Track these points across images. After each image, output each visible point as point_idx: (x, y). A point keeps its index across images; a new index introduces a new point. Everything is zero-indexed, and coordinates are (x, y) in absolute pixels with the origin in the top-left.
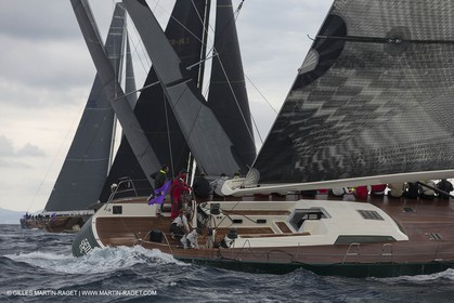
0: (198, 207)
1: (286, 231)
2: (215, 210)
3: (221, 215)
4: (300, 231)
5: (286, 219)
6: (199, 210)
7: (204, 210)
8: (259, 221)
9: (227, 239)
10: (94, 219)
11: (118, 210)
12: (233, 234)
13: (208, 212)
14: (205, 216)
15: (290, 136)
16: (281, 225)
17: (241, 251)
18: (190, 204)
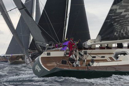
0: (79, 53)
1: (112, 60)
2: (85, 53)
3: (88, 55)
4: (118, 60)
5: (112, 56)
7: (81, 53)
8: (102, 57)
9: (90, 63)
10: (40, 58)
11: (49, 54)
12: (93, 61)
14: (82, 55)
15: (112, 23)
16: (111, 58)
17: (96, 67)
18: (76, 51)
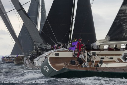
1: (121, 61)
2: (94, 54)
3: (96, 56)
5: (121, 57)
6: (88, 55)
7: (90, 54)
8: (111, 58)
9: (99, 64)
10: (48, 58)
11: (57, 55)
12: (101, 62)
13: (91, 55)
15: (121, 23)
16: (119, 59)
17: (105, 68)
